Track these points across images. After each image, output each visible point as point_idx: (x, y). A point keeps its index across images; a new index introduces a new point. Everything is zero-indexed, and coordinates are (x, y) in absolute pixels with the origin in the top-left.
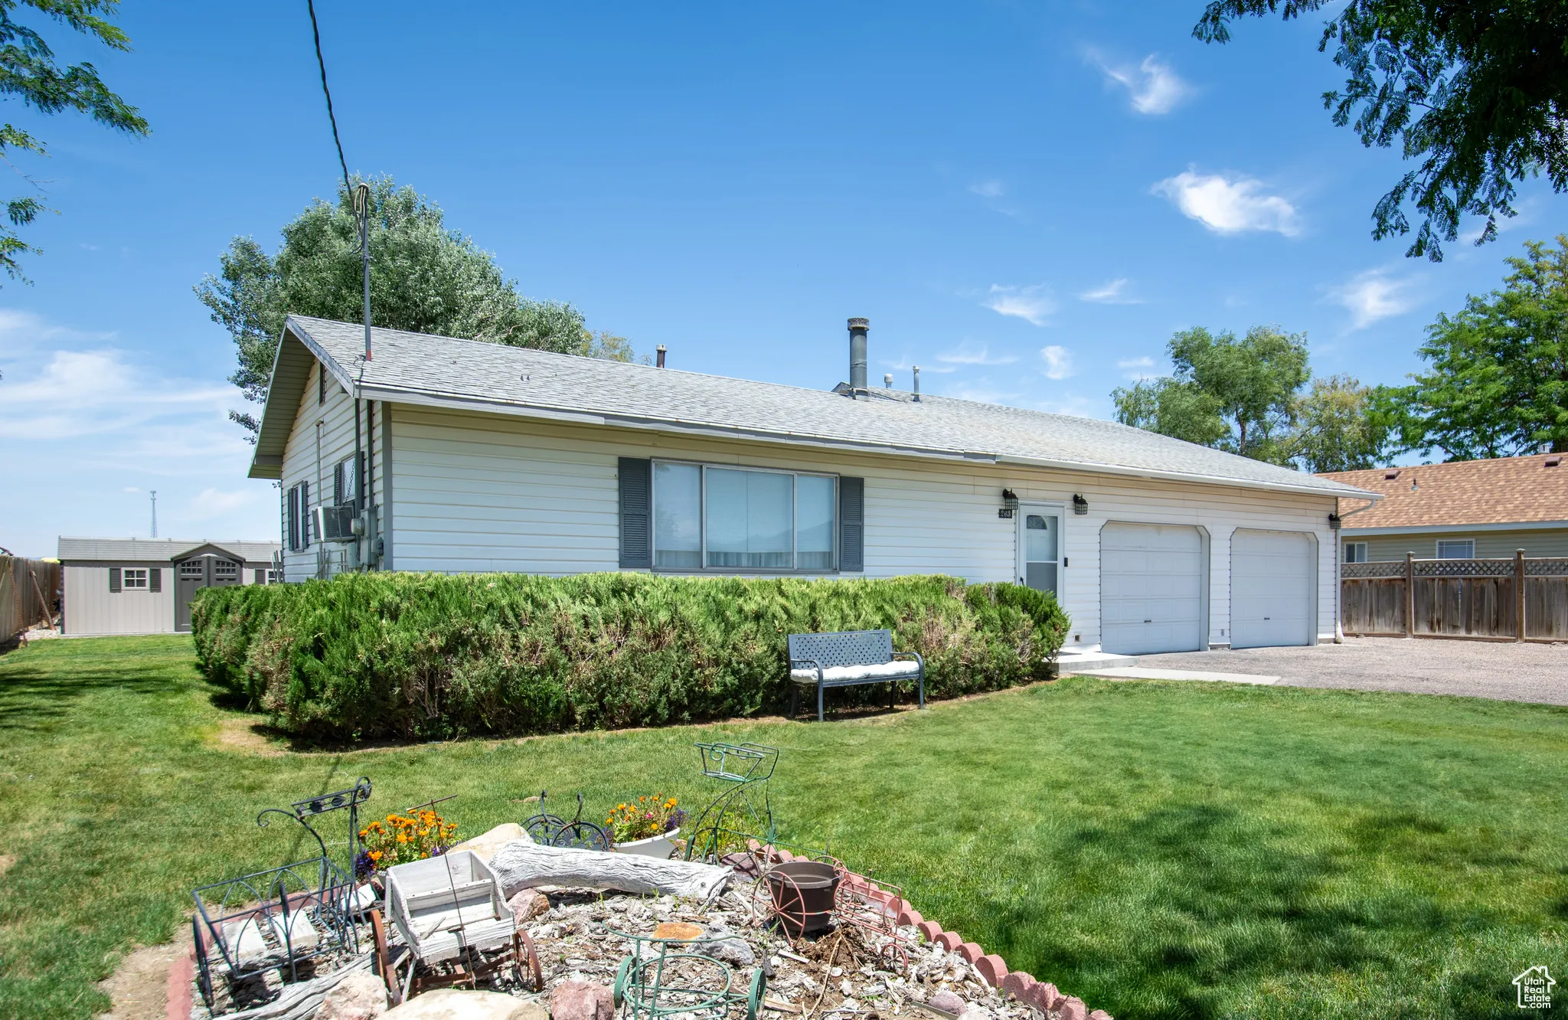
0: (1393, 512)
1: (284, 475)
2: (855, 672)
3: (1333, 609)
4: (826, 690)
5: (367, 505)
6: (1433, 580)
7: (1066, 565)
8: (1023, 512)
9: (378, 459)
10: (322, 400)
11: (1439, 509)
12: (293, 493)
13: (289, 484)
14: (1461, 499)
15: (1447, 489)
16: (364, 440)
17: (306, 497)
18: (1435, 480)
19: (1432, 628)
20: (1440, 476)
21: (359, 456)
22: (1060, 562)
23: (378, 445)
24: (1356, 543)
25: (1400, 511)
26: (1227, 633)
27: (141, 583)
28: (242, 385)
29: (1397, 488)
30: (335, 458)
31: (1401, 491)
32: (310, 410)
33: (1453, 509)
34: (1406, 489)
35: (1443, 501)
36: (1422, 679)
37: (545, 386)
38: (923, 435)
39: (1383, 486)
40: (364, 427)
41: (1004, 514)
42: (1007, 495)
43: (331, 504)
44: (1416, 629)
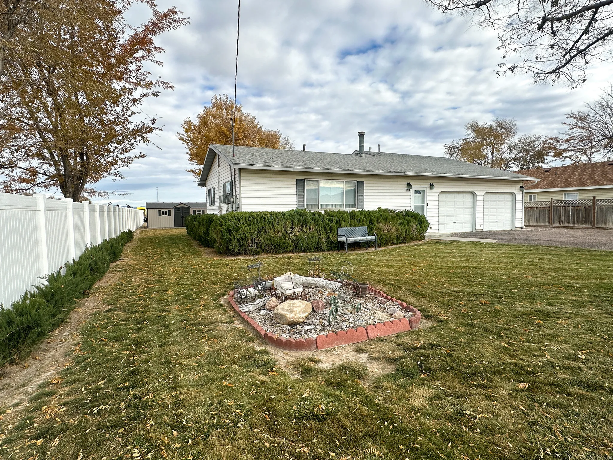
0: (547, 183)
1: (206, 186)
2: (358, 239)
3: (521, 217)
4: (348, 244)
5: (234, 194)
6: (561, 207)
7: (427, 205)
8: (413, 190)
9: (237, 182)
10: (219, 166)
11: (565, 182)
12: (210, 191)
13: (209, 188)
14: (573, 178)
15: (568, 175)
16: (233, 177)
17: (214, 191)
18: (564, 172)
19: (560, 223)
20: (566, 170)
21: (232, 182)
22: (425, 205)
23: (237, 179)
24: (533, 195)
25: (550, 183)
26: (482, 226)
27: (166, 214)
28: (191, 161)
29: (549, 175)
30: (224, 181)
31: (550, 176)
32: (215, 168)
33: (570, 182)
34: (552, 175)
35: (567, 179)
36: (548, 241)
37: (277, 161)
38: (382, 167)
39: (544, 175)
40: (233, 174)
41: (407, 190)
42: (408, 184)
43: (222, 194)
44: (554, 224)
